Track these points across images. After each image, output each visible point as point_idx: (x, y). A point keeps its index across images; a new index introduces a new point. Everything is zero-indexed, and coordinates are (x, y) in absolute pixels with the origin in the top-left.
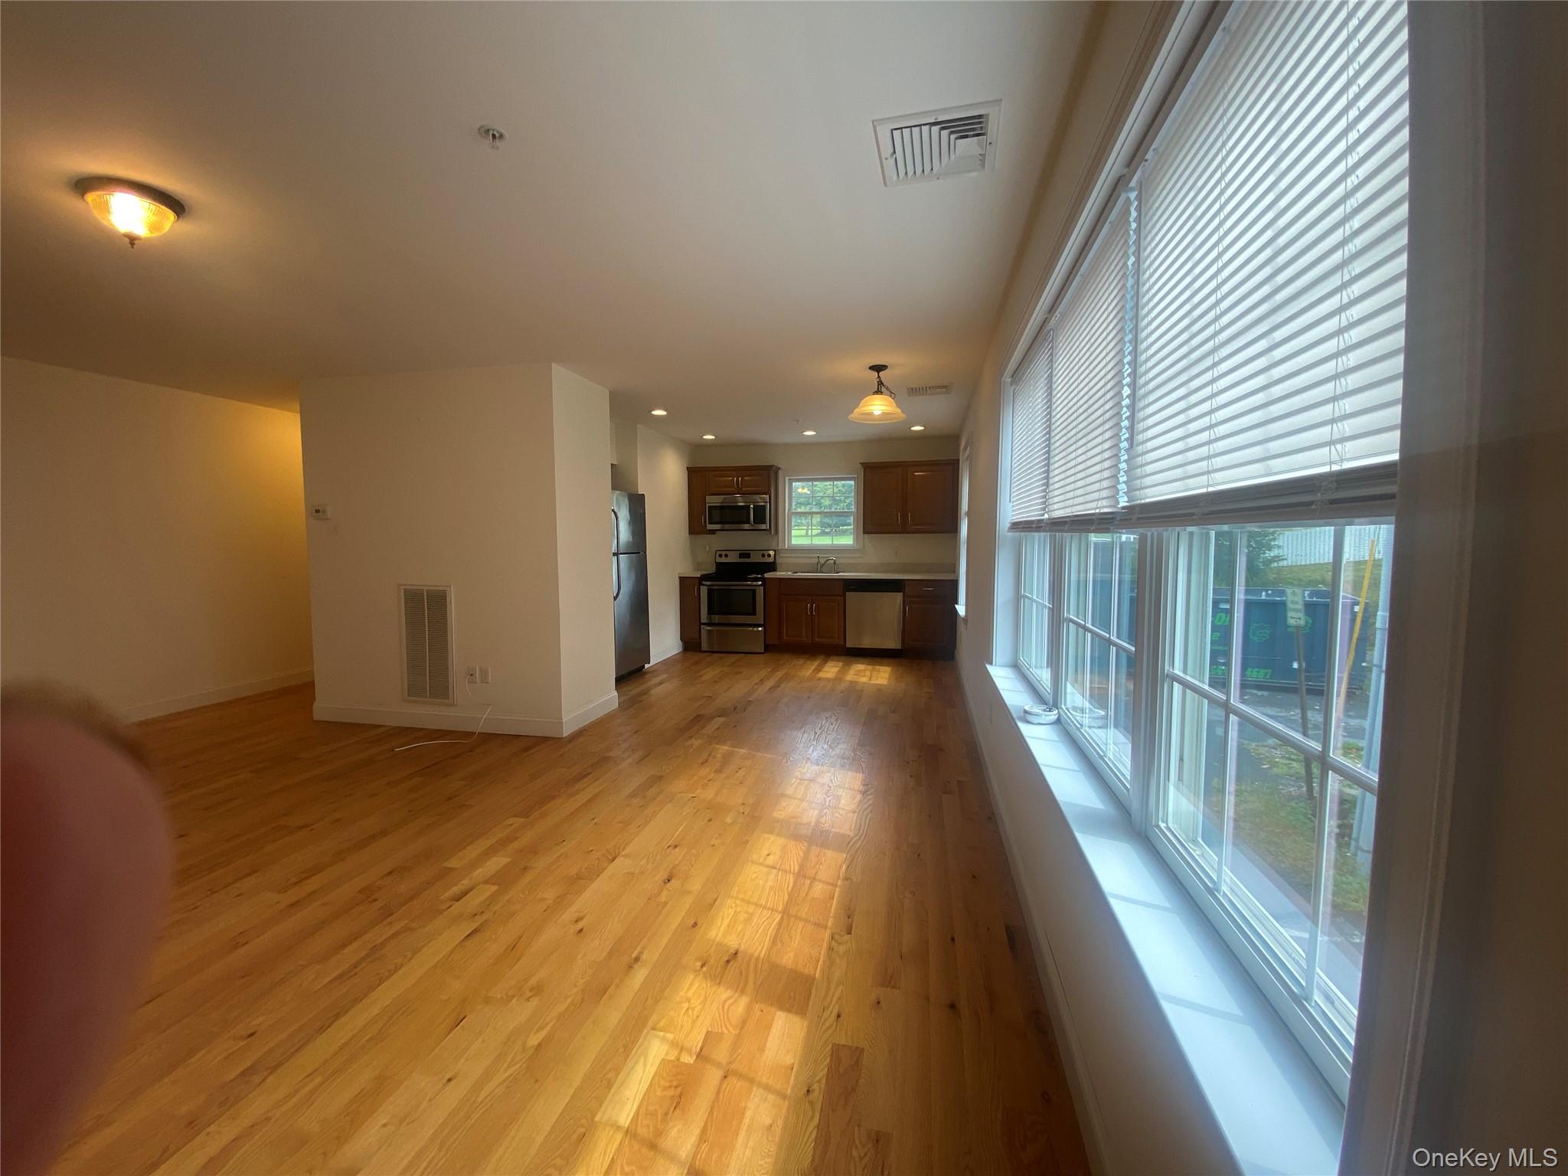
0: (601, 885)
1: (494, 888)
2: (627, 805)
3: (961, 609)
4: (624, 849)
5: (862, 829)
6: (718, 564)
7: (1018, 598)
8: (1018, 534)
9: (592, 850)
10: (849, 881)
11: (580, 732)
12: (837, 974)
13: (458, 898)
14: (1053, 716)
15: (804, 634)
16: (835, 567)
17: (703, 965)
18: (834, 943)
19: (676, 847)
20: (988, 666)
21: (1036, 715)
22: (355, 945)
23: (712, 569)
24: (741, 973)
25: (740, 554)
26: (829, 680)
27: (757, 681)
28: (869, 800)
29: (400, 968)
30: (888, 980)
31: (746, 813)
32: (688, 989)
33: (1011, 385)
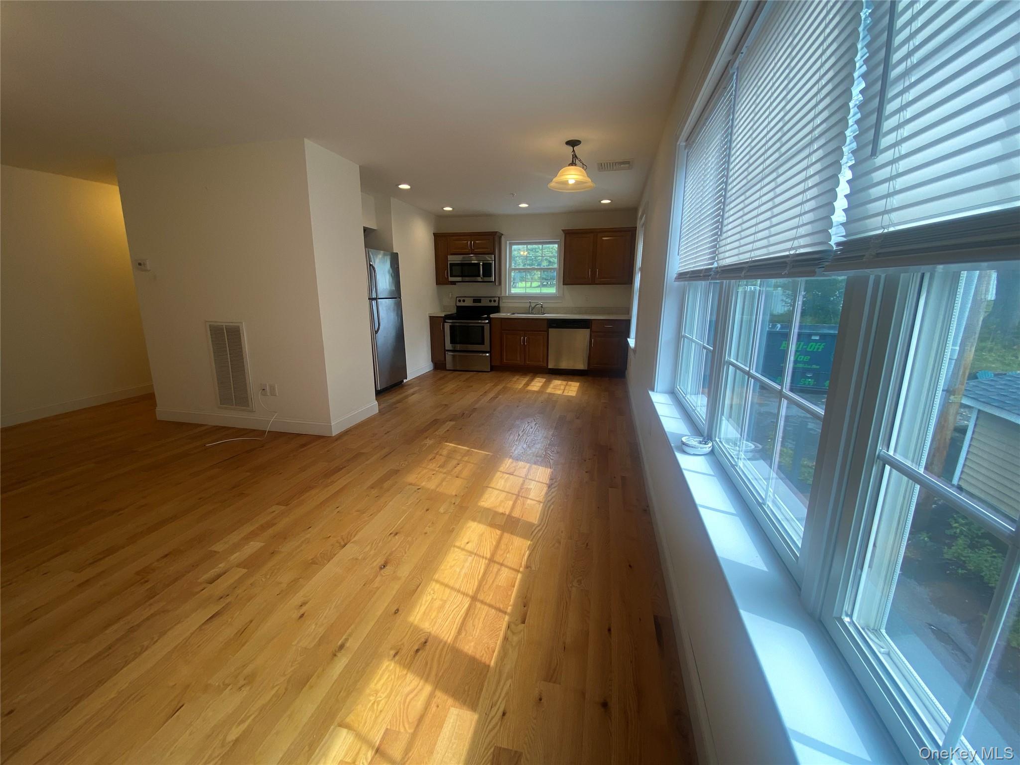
0: (331, 569)
1: (245, 571)
2: (368, 495)
3: (632, 342)
4: (355, 536)
5: (544, 520)
6: (458, 307)
7: (679, 337)
8: (683, 283)
9: (330, 536)
10: (529, 568)
11: (346, 432)
12: (508, 666)
13: (212, 581)
14: (707, 448)
15: (519, 359)
16: (542, 310)
17: (396, 654)
18: (509, 632)
19: (396, 534)
20: (650, 393)
21: (692, 447)
22: (115, 627)
23: (454, 311)
24: (427, 663)
25: (474, 299)
26: (534, 392)
27: (481, 394)
28: (553, 493)
29: (144, 651)
30: (551, 675)
31: (456, 504)
32: (378, 682)
33: (685, 149)
